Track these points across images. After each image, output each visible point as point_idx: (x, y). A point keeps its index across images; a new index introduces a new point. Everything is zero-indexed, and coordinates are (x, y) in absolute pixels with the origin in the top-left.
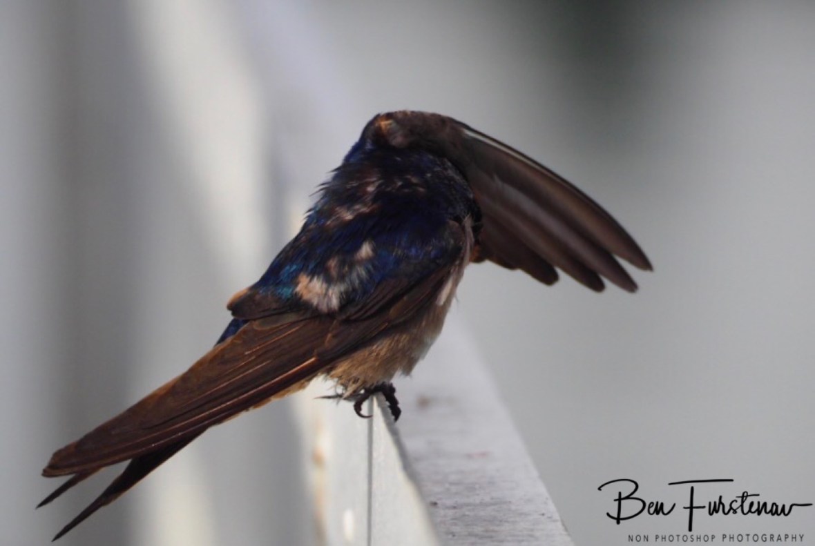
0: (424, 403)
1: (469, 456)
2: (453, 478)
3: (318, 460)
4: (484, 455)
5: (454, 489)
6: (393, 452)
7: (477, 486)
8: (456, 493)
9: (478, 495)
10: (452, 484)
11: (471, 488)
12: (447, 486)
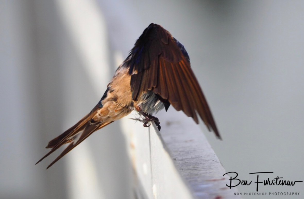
0: (169, 124)
1: (186, 142)
2: (181, 150)
3: (133, 147)
4: (191, 141)
5: (181, 153)
6: (159, 142)
7: (189, 152)
8: (183, 155)
9: (190, 155)
10: (180, 152)
11: (188, 153)
12: (179, 152)
